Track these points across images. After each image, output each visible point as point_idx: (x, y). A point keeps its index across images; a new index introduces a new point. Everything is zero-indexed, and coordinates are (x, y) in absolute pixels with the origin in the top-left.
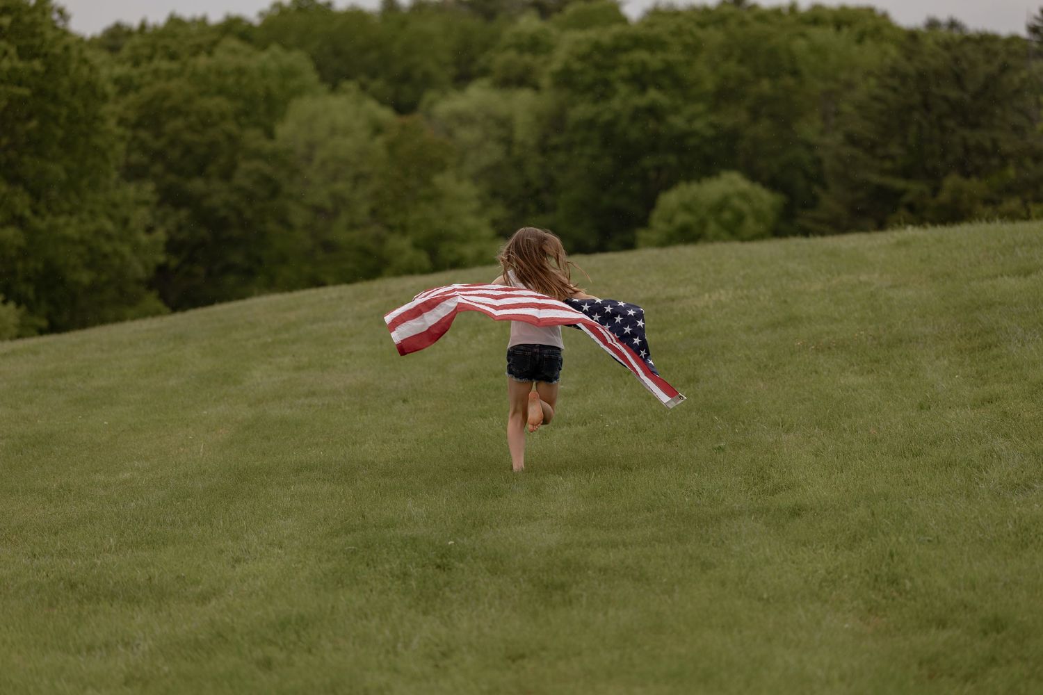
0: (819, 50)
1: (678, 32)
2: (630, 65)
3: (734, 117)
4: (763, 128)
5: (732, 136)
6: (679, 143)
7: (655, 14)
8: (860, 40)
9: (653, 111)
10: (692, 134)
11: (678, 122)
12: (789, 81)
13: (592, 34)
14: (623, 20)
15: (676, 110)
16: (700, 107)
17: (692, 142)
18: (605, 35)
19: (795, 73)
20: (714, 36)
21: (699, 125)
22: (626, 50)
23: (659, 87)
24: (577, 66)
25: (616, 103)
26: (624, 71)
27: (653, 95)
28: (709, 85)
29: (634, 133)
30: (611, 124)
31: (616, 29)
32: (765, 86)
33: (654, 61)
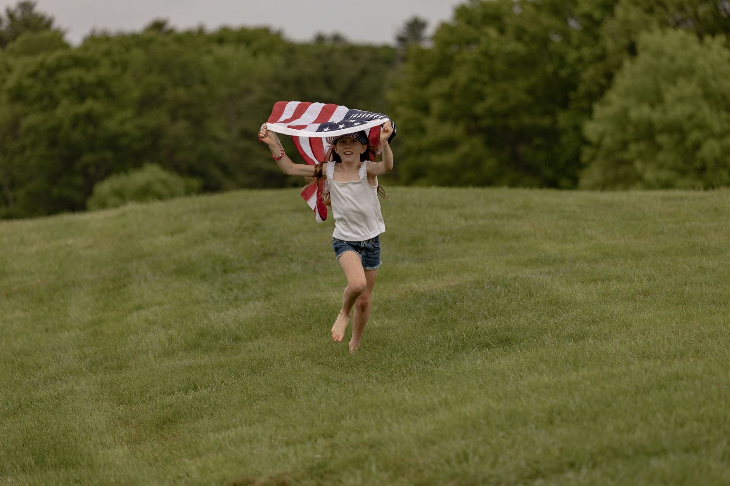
0: (222, 63)
1: (107, 54)
2: (70, 80)
3: (156, 118)
4: (181, 127)
5: (155, 135)
6: (112, 142)
7: (92, 40)
8: (255, 54)
9: (90, 118)
10: (125, 135)
11: (111, 125)
12: (199, 88)
13: (39, 58)
14: (66, 46)
15: (109, 115)
16: (128, 113)
17: (124, 142)
18: (51, 58)
19: (204, 82)
20: (138, 55)
21: (129, 127)
22: (66, 68)
23: (95, 97)
24: (27, 82)
25: (59, 112)
26: (65, 86)
27: (89, 105)
28: (136, 94)
29: (76, 136)
30: (55, 130)
31: (59, 53)
32: (181, 93)
33: (90, 77)
